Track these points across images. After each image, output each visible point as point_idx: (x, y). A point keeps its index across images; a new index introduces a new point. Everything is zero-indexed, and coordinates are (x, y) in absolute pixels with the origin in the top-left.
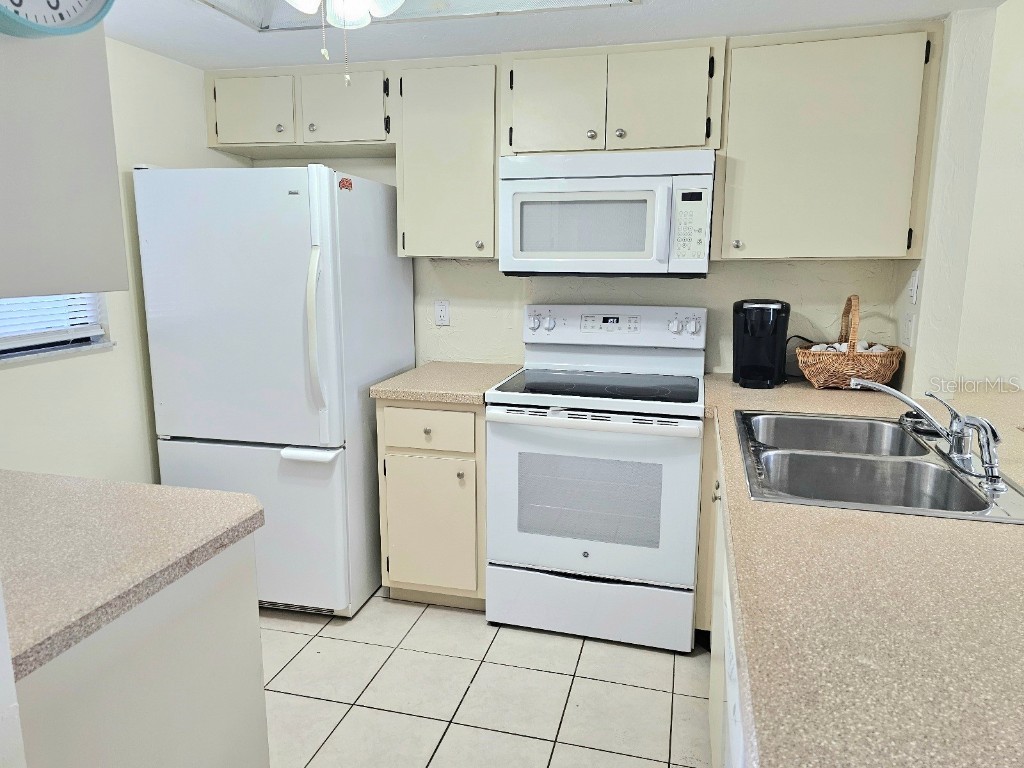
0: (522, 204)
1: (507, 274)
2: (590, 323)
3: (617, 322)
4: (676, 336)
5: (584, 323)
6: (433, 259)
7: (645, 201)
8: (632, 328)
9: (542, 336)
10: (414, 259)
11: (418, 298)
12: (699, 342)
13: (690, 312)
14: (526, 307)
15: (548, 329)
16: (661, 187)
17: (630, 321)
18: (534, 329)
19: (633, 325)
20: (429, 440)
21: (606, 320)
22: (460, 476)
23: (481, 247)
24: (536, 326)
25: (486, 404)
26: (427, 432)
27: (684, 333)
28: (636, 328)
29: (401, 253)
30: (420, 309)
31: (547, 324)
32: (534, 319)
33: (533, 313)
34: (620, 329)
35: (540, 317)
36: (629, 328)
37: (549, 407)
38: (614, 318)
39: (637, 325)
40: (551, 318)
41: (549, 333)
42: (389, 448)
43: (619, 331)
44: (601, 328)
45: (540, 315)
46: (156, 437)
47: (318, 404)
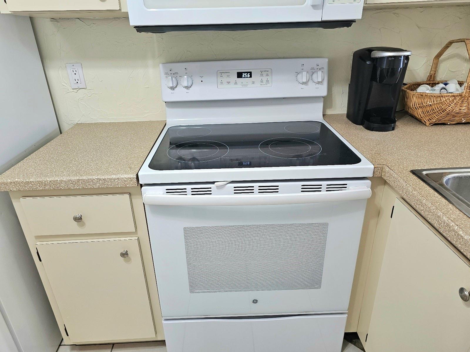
2: (225, 79)
3: (251, 77)
4: (303, 86)
5: (220, 79)
6: (54, 19)
8: (265, 81)
9: (181, 94)
12: (323, 91)
13: (314, 62)
14: (161, 65)
15: (187, 88)
17: (262, 75)
18: (173, 88)
19: (265, 79)
20: (82, 225)
21: (240, 75)
22: (125, 255)
24: (175, 85)
25: (141, 186)
26: (78, 219)
27: (310, 83)
28: (268, 81)
31: (185, 82)
32: (172, 78)
33: (170, 72)
34: (253, 83)
35: (177, 75)
36: (262, 82)
37: (213, 183)
38: (247, 73)
39: (269, 78)
40: (188, 76)
41: (187, 91)
42: (38, 237)
43: (253, 85)
44: (236, 83)
45: (177, 73)
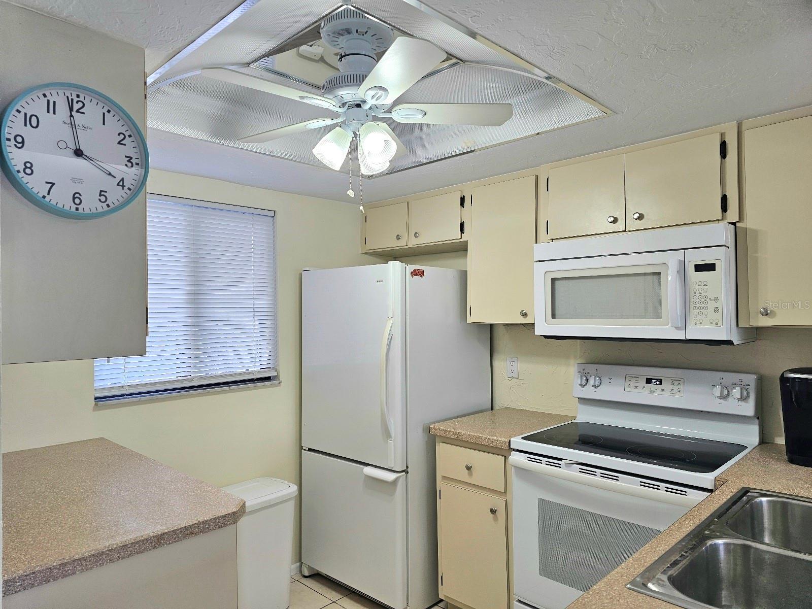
0: (554, 280)
1: (545, 337)
2: (633, 383)
3: (661, 384)
4: (722, 401)
5: (627, 383)
6: (507, 325)
7: (659, 274)
8: (675, 390)
9: (589, 392)
10: (491, 326)
12: (749, 410)
13: (735, 377)
14: (576, 365)
16: (672, 260)
17: (673, 384)
18: (583, 386)
19: (676, 388)
20: (470, 474)
21: (649, 381)
22: (493, 511)
23: (525, 315)
24: (584, 383)
25: (510, 450)
26: (469, 468)
27: (730, 399)
28: (679, 391)
29: (470, 320)
30: (496, 364)
31: (592, 381)
32: (583, 376)
33: (582, 371)
34: (663, 390)
35: (588, 374)
36: (672, 390)
38: (657, 380)
39: (681, 388)
40: (598, 377)
41: (595, 390)
42: (444, 478)
43: (662, 393)
44: (644, 388)
45: (588, 373)
46: (301, 448)
47: (387, 434)
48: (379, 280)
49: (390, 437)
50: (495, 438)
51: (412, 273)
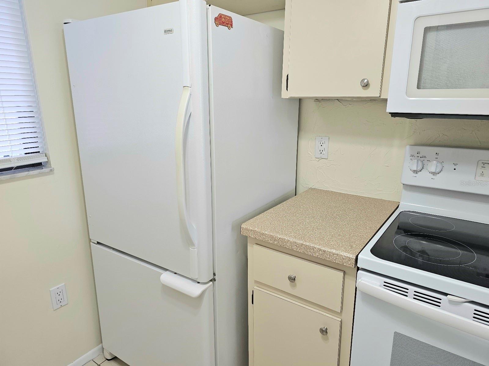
0: (427, 30)
1: (394, 115)
5: (480, 170)
6: (318, 100)
9: (424, 179)
10: (300, 100)
11: (302, 133)
14: (408, 147)
15: (434, 174)
18: (416, 172)
22: (324, 332)
23: (366, 86)
24: (419, 168)
25: (358, 269)
26: (292, 279)
29: (285, 95)
30: (302, 143)
31: (433, 166)
32: (418, 161)
33: (416, 155)
35: (424, 159)
37: (446, 294)
40: (438, 162)
41: (433, 177)
42: (256, 282)
45: (425, 157)
46: (90, 240)
47: (189, 241)
48: (168, 28)
49: (192, 244)
50: (334, 251)
51: (216, 19)
